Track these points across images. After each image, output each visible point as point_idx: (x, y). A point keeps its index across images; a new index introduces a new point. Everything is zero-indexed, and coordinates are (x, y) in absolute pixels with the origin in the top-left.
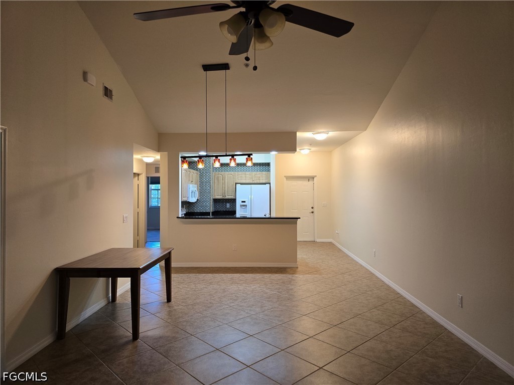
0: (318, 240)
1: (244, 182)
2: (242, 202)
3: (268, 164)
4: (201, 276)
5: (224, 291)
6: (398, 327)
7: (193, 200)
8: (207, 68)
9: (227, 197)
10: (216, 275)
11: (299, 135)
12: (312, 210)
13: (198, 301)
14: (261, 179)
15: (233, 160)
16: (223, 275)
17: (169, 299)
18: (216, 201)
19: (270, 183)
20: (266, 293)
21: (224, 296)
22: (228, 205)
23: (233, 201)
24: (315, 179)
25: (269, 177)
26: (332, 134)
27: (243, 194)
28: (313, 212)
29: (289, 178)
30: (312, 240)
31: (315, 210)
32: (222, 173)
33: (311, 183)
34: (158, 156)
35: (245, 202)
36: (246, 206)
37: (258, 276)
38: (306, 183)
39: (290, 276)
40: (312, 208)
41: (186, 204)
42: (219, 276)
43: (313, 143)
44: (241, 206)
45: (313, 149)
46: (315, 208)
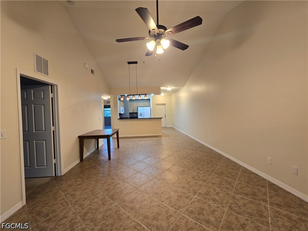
0: (167, 126)
1: (141, 106)
2: (140, 113)
3: (149, 100)
4: (128, 140)
5: (138, 144)
6: (198, 150)
7: (122, 113)
8: (129, 63)
9: (134, 112)
10: (134, 139)
11: (162, 88)
13: (129, 147)
14: (147, 105)
15: (140, 97)
16: (136, 139)
17: (118, 147)
18: (130, 113)
19: (150, 106)
20: (153, 144)
21: (138, 145)
22: (135, 115)
23: (137, 113)
24: (166, 105)
25: (150, 104)
26: (173, 88)
27: (141, 110)
29: (157, 104)
30: (165, 126)
31: (166, 116)
32: (132, 103)
34: (109, 97)
36: (142, 115)
37: (149, 139)
38: (163, 106)
39: (160, 138)
41: (120, 114)
42: (135, 139)
43: (165, 91)
44: (140, 115)
45: (165, 94)
46: (166, 115)
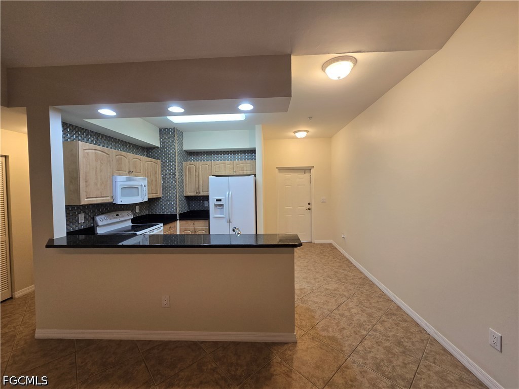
0: (316, 242)
1: (223, 173)
2: (217, 200)
3: (253, 151)
9: (202, 194)
12: (309, 206)
14: (245, 169)
19: (255, 175)
22: (206, 204)
23: (207, 198)
24: (312, 170)
25: (254, 167)
27: (218, 189)
28: (309, 209)
29: (282, 170)
30: (309, 241)
31: (313, 206)
32: (195, 163)
33: (307, 175)
35: (220, 200)
36: (222, 205)
38: (301, 175)
40: (309, 204)
44: (216, 206)
46: (313, 204)
